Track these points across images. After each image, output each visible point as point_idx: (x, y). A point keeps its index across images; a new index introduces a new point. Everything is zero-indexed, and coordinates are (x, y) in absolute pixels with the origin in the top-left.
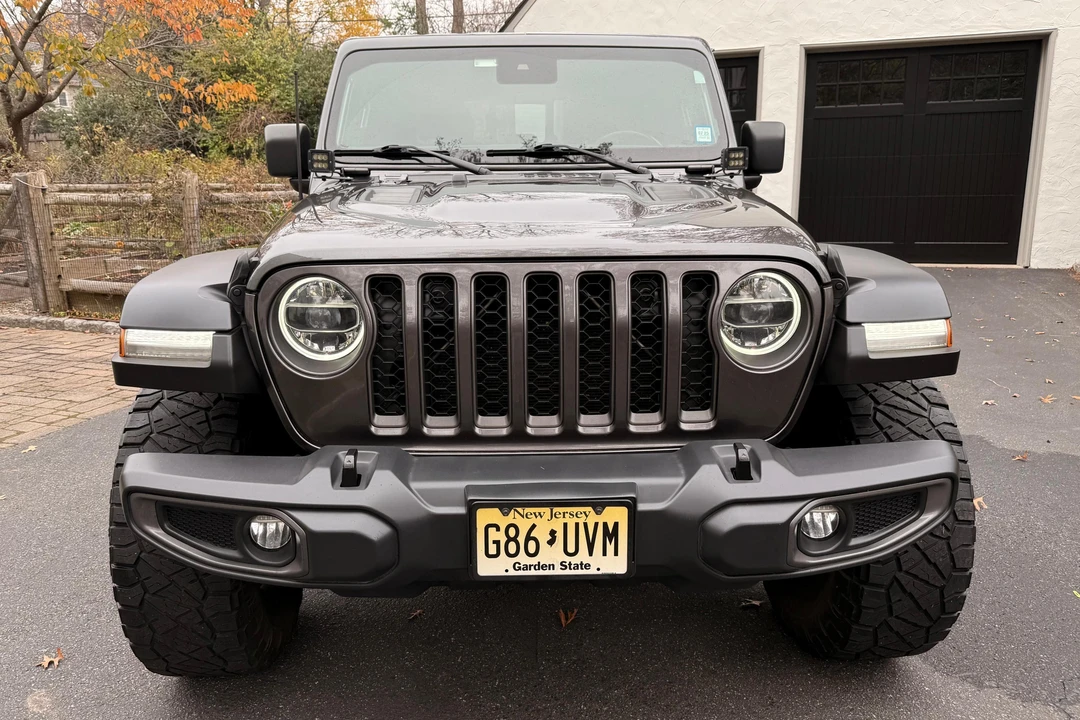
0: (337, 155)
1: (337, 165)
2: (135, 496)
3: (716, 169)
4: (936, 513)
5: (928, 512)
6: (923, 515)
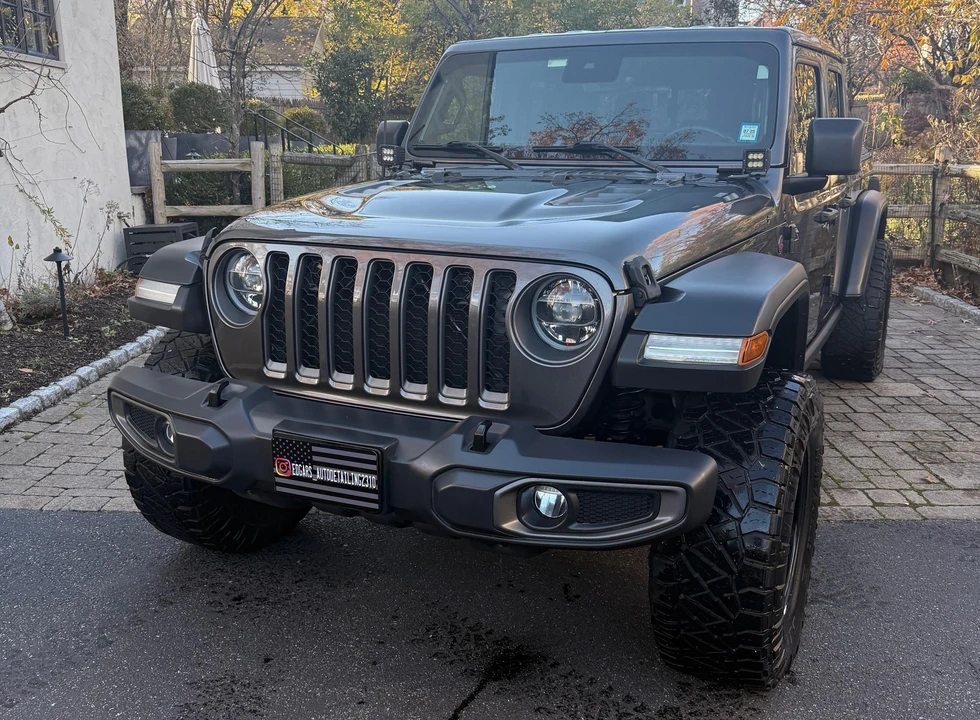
4: (669, 519)
5: (662, 516)
6: (657, 518)
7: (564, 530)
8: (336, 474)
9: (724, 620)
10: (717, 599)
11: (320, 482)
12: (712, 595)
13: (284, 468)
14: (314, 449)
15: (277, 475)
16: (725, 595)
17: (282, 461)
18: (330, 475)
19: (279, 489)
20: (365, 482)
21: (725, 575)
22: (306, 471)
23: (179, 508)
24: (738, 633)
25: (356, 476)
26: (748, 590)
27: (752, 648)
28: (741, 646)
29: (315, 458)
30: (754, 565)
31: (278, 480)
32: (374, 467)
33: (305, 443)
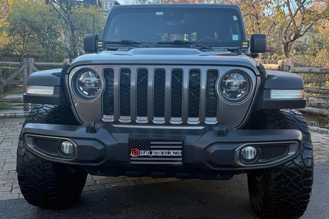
0: (107, 43)
1: (106, 47)
2: (26, 135)
3: (239, 49)
4: (293, 153)
5: (290, 153)
6: (289, 154)
7: (257, 162)
8: (162, 152)
9: (297, 192)
10: (295, 184)
11: (154, 157)
12: (293, 183)
13: (135, 153)
14: (152, 143)
15: (132, 157)
16: (299, 182)
17: (134, 150)
18: (159, 153)
19: (132, 163)
20: (176, 153)
21: (298, 175)
22: (147, 153)
23: (48, 188)
24: (302, 196)
25: (172, 152)
26: (306, 179)
27: (305, 200)
28: (302, 200)
29: (152, 147)
30: (308, 170)
31: (132, 159)
32: (181, 147)
33: (147, 141)
